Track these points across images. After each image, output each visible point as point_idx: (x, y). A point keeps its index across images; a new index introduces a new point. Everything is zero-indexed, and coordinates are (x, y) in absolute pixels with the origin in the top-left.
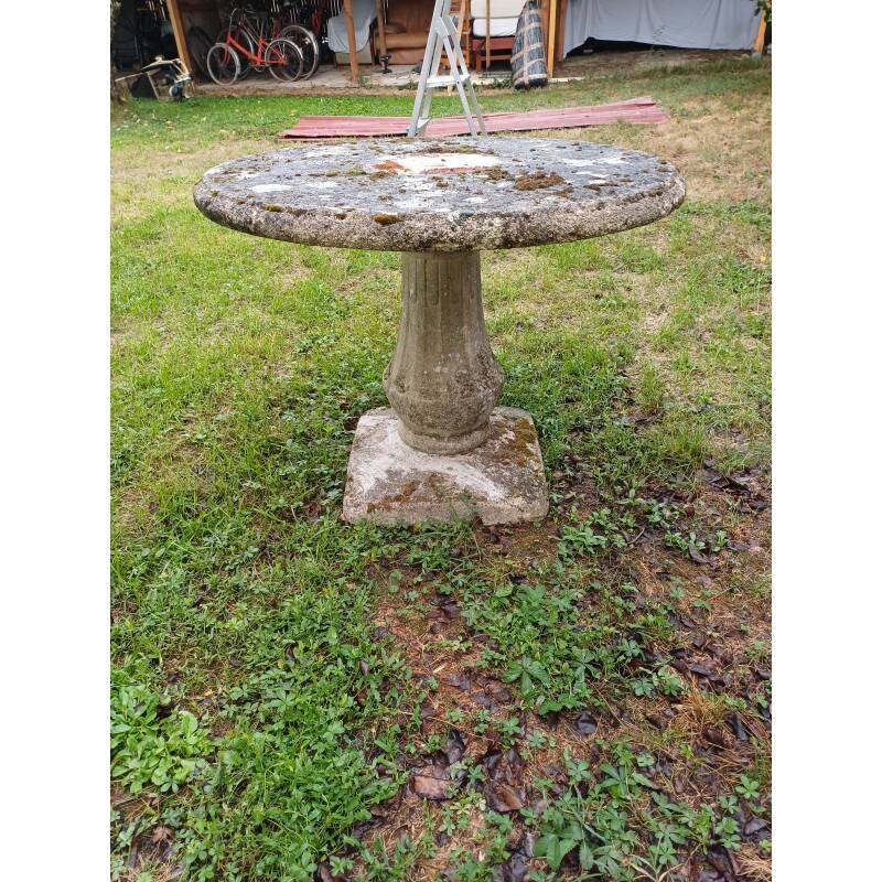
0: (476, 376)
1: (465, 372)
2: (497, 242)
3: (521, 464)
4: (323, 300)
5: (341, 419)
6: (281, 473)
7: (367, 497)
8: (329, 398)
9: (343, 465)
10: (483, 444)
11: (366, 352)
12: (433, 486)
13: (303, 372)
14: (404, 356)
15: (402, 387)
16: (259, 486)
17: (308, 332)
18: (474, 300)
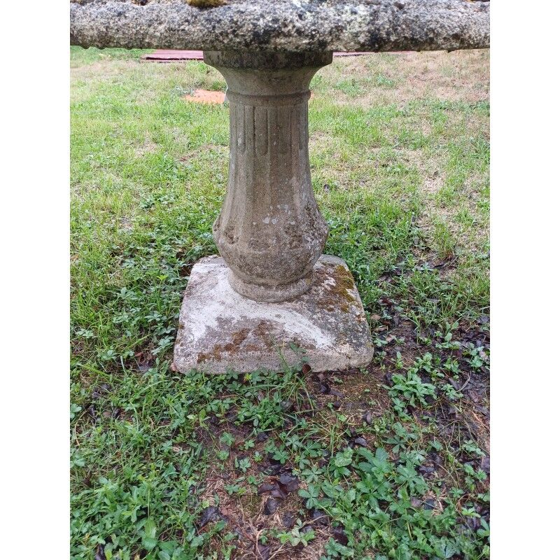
0: (304, 227)
1: (293, 223)
2: (362, 39)
3: (344, 310)
4: (167, 168)
5: (177, 266)
6: (115, 320)
7: (198, 347)
8: (167, 247)
9: (176, 311)
10: (308, 292)
11: (201, 207)
12: (263, 334)
13: (146, 225)
14: (233, 207)
15: (232, 238)
16: (92, 335)
17: (153, 192)
18: (302, 151)
